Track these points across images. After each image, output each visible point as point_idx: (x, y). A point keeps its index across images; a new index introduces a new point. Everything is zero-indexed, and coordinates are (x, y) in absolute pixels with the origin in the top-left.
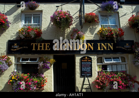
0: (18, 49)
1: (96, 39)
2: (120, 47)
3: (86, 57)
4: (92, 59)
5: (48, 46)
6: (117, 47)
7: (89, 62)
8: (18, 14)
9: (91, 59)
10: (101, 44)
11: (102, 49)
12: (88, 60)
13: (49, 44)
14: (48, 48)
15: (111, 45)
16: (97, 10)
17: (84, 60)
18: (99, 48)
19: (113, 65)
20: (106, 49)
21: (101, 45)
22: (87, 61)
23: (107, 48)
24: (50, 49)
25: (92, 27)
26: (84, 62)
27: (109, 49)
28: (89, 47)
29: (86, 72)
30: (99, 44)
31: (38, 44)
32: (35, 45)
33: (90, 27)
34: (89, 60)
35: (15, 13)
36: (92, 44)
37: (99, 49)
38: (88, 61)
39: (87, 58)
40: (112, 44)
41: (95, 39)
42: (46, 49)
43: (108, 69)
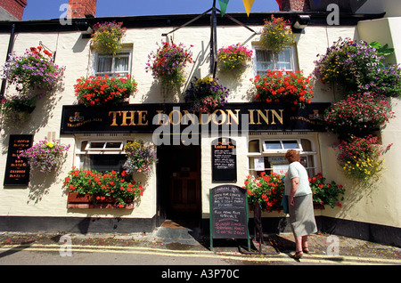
0: (82, 124)
2: (300, 118)
4: (237, 145)
5: (143, 116)
6: (293, 118)
10: (257, 112)
11: (259, 123)
13: (146, 112)
14: (143, 122)
15: (279, 113)
18: (252, 119)
20: (267, 122)
22: (225, 147)
24: (147, 124)
27: (273, 123)
30: (251, 112)
31: (122, 114)
32: (117, 114)
36: (237, 111)
37: (252, 122)
40: (281, 111)
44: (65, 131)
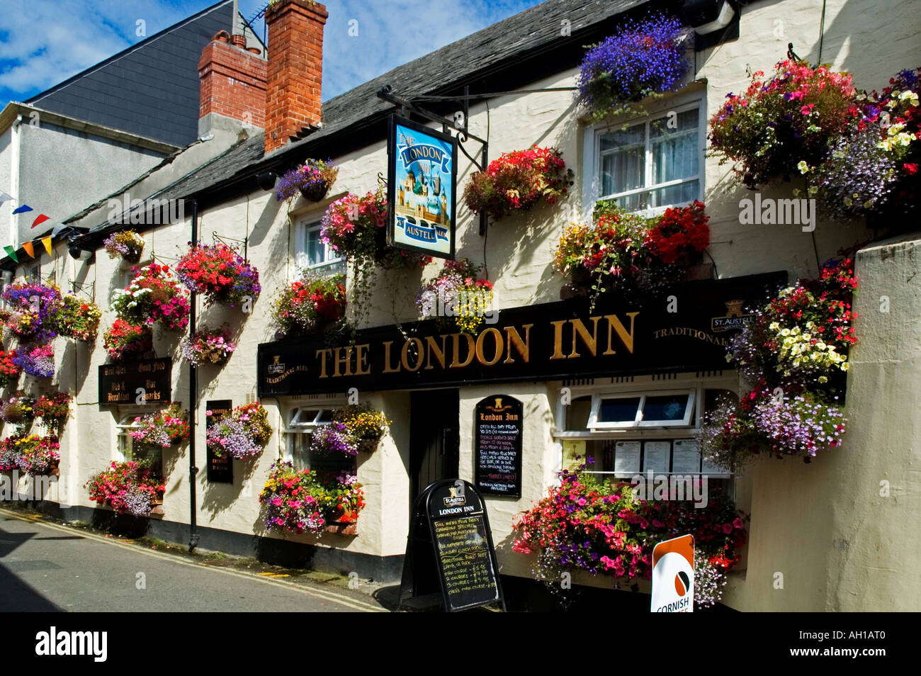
0: (283, 376)
1: (548, 301)
2: (684, 331)
3: (499, 401)
4: (525, 412)
5: (363, 356)
6: (664, 333)
7: (511, 423)
8: (281, 231)
9: (517, 407)
10: (571, 325)
11: (574, 354)
12: (504, 414)
13: (366, 348)
14: (364, 368)
15: (626, 322)
16: (568, 118)
17: (489, 412)
18: (558, 346)
19: (646, 445)
20: (594, 351)
21: (567, 329)
22: (500, 418)
23: (602, 345)
24: (368, 372)
25: (537, 232)
26: (489, 423)
27: (610, 352)
28: (513, 346)
29: (495, 471)
30: (558, 326)
31: (334, 353)
32: (327, 353)
33: (525, 231)
34: (509, 417)
35: (274, 231)
36: (528, 327)
37: (558, 352)
38: (504, 422)
39: (503, 404)
40: (633, 315)
41: (545, 298)
42: (359, 372)
43: (618, 462)
44: (266, 390)
